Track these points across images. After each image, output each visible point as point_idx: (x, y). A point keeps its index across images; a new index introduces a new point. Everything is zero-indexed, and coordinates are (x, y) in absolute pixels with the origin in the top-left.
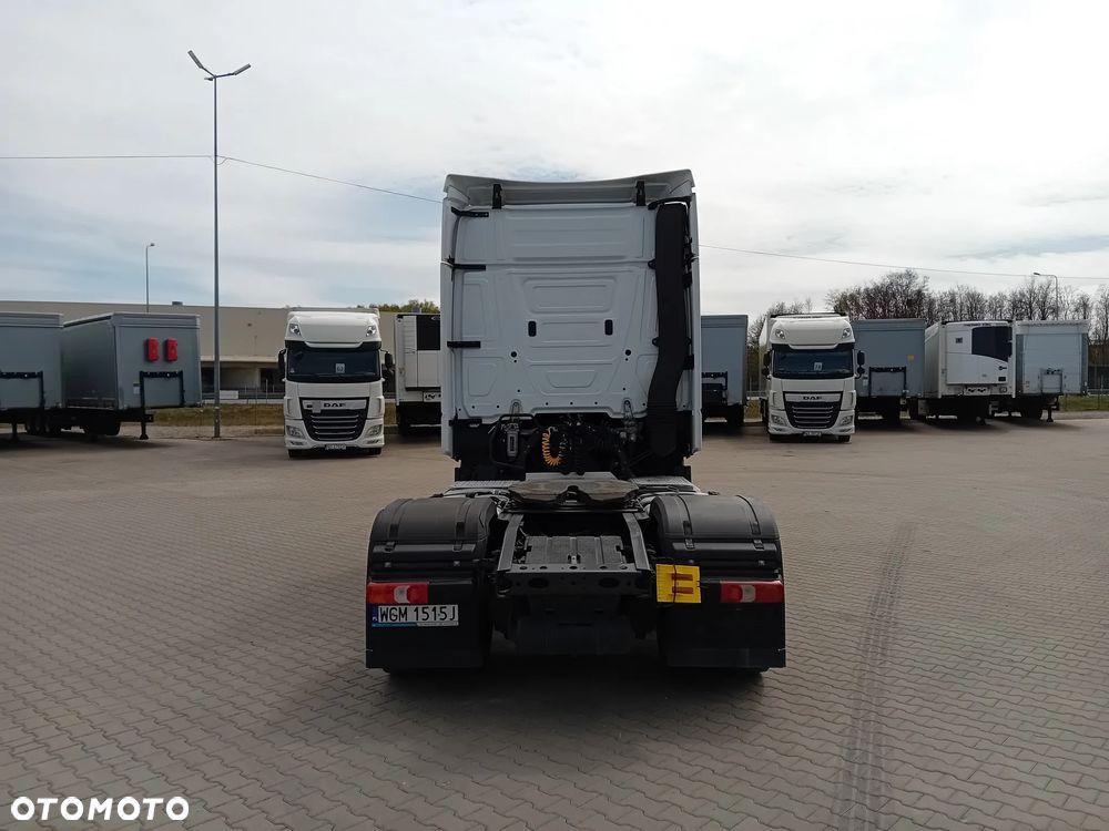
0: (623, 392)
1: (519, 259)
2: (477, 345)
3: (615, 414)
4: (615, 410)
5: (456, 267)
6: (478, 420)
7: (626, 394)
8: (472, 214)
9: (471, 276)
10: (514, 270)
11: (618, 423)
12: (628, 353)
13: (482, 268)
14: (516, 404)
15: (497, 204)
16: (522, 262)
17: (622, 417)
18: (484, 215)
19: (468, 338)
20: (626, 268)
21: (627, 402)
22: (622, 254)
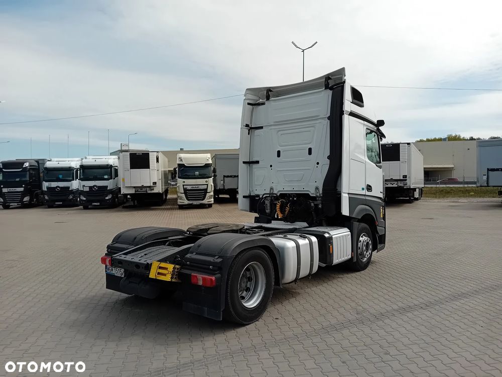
0: (316, 183)
1: (275, 122)
2: (257, 162)
3: (312, 194)
4: (312, 192)
5: (250, 129)
6: (258, 196)
7: (316, 184)
8: (259, 104)
9: (257, 132)
10: (273, 127)
11: (314, 199)
12: (318, 163)
13: (262, 128)
14: (272, 189)
15: (268, 98)
16: (278, 123)
17: (315, 195)
18: (263, 104)
19: (255, 159)
20: (320, 121)
21: (317, 188)
22: (317, 115)
